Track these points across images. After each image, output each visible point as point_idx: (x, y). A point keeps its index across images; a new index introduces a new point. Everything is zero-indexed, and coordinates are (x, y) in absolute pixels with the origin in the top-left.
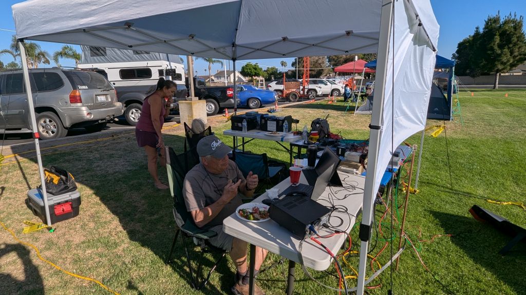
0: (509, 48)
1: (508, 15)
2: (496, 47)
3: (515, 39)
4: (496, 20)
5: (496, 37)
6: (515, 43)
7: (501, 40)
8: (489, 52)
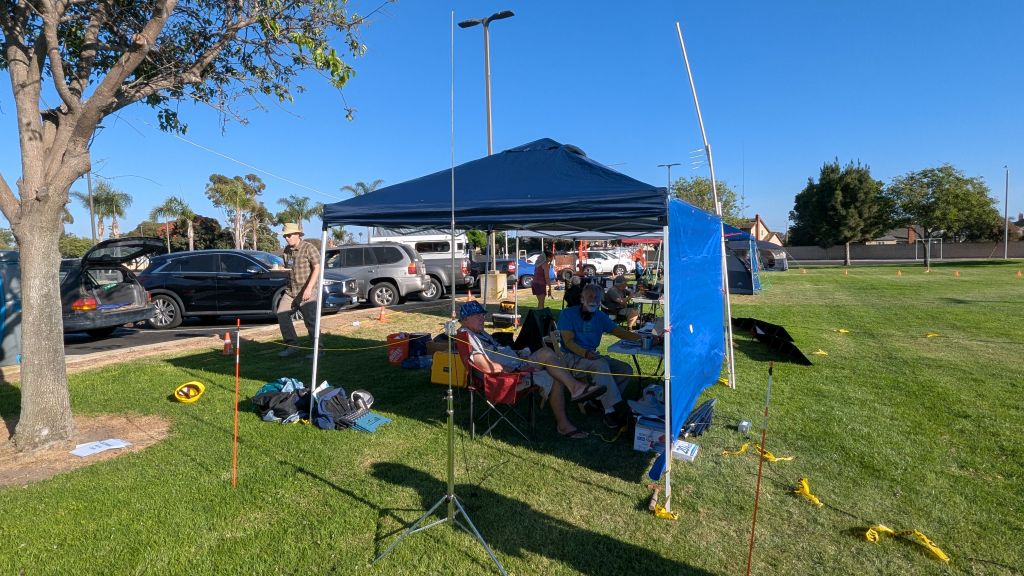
0: (856, 208)
1: (849, 163)
2: (839, 207)
3: (861, 196)
4: (834, 170)
5: (837, 192)
6: (863, 201)
7: (844, 197)
8: (831, 213)
